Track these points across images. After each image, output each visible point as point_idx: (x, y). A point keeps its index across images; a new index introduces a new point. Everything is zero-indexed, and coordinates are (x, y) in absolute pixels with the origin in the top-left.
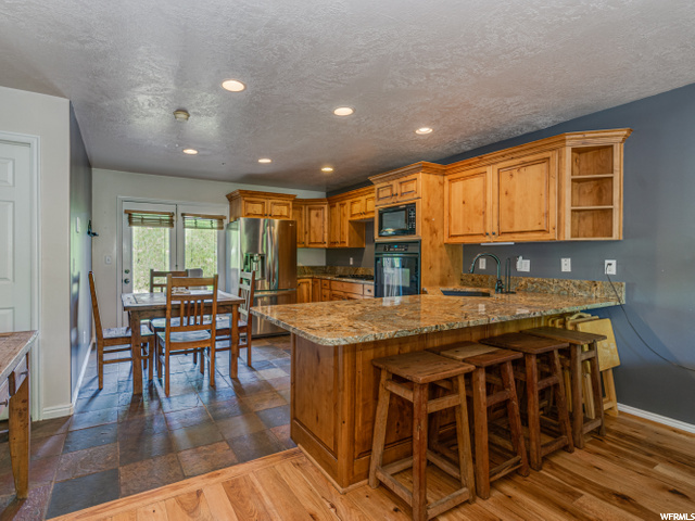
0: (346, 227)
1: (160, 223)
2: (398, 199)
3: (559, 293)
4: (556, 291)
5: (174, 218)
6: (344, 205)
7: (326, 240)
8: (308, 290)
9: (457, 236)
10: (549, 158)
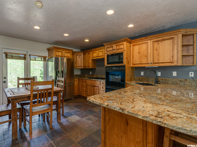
0: (91, 61)
1: (20, 58)
2: (115, 51)
3: (172, 83)
4: (171, 82)
5: (26, 56)
6: (89, 54)
7: (82, 66)
8: (77, 83)
9: (136, 64)
10: (174, 38)
